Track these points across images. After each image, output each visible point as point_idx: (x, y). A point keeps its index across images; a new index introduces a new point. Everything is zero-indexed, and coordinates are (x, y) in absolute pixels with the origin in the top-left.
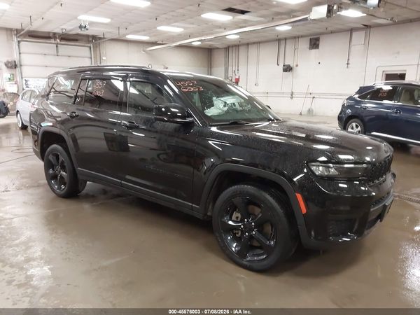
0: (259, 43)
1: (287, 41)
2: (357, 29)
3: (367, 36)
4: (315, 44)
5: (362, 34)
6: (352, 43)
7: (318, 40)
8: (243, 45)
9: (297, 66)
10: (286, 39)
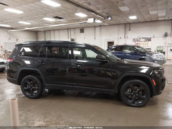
0: (59, 30)
1: (71, 30)
2: (97, 26)
3: (100, 29)
4: (82, 31)
5: (99, 28)
6: (96, 31)
7: (83, 29)
8: (53, 30)
9: (76, 39)
10: (70, 29)
